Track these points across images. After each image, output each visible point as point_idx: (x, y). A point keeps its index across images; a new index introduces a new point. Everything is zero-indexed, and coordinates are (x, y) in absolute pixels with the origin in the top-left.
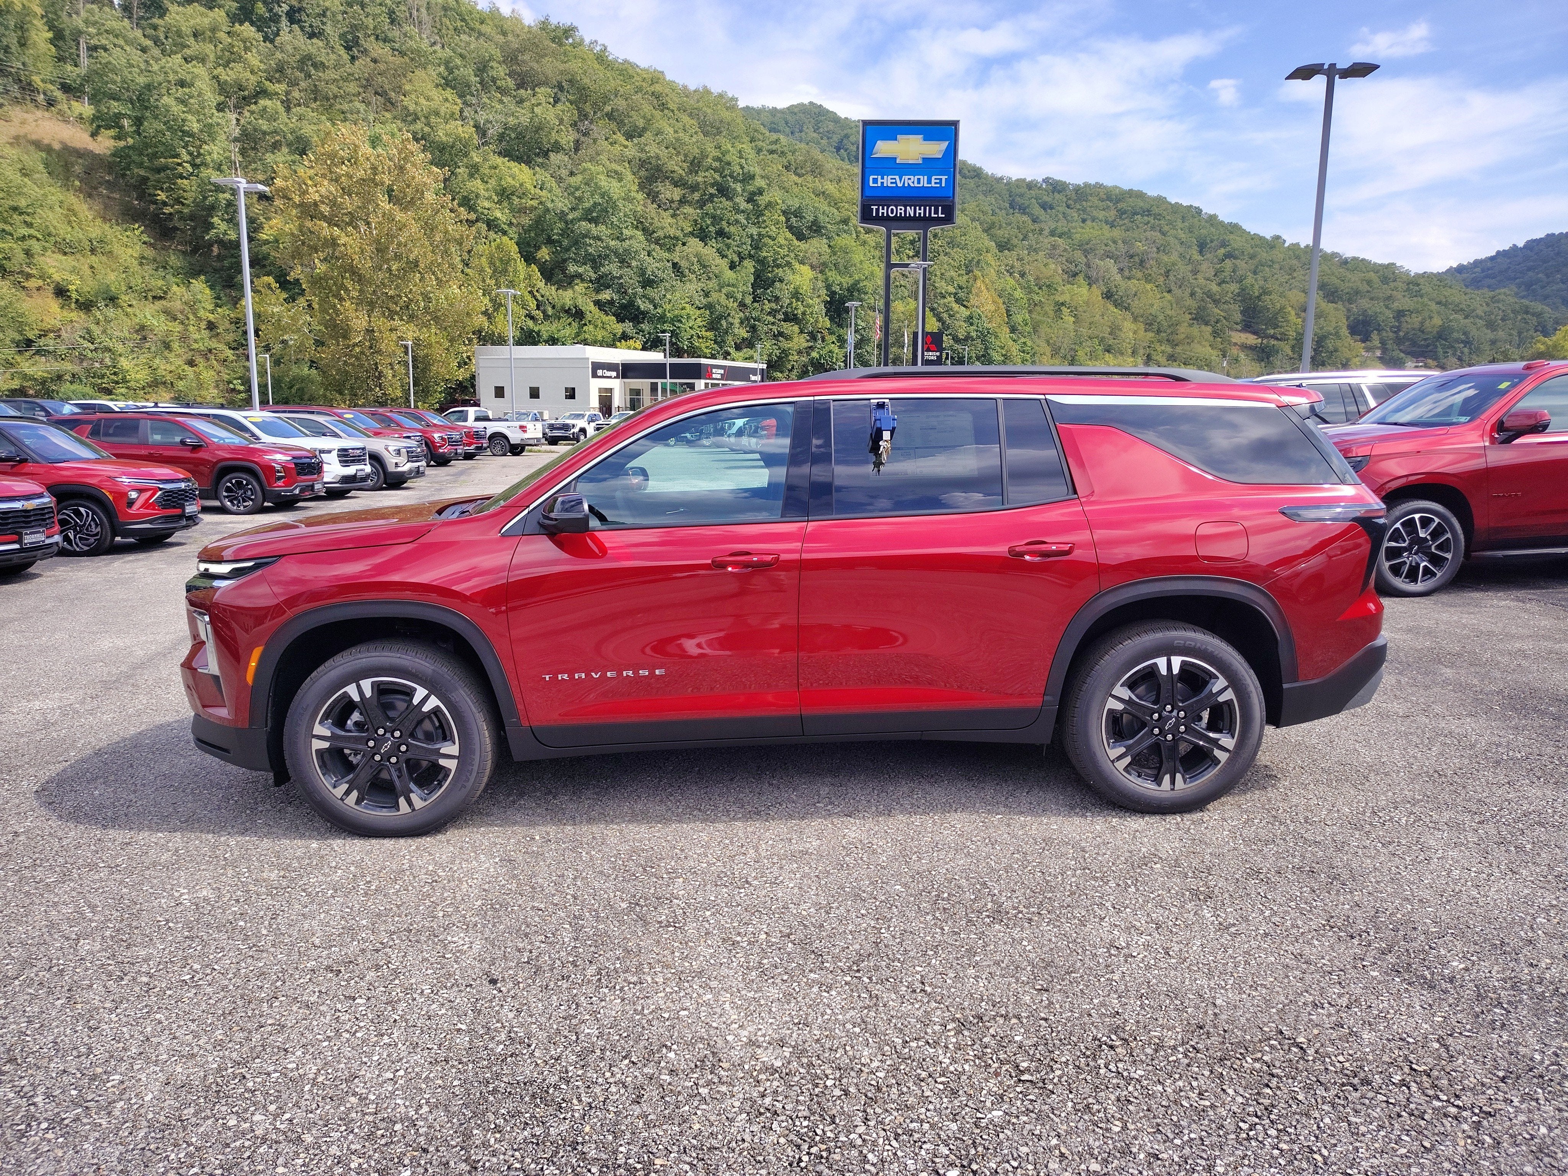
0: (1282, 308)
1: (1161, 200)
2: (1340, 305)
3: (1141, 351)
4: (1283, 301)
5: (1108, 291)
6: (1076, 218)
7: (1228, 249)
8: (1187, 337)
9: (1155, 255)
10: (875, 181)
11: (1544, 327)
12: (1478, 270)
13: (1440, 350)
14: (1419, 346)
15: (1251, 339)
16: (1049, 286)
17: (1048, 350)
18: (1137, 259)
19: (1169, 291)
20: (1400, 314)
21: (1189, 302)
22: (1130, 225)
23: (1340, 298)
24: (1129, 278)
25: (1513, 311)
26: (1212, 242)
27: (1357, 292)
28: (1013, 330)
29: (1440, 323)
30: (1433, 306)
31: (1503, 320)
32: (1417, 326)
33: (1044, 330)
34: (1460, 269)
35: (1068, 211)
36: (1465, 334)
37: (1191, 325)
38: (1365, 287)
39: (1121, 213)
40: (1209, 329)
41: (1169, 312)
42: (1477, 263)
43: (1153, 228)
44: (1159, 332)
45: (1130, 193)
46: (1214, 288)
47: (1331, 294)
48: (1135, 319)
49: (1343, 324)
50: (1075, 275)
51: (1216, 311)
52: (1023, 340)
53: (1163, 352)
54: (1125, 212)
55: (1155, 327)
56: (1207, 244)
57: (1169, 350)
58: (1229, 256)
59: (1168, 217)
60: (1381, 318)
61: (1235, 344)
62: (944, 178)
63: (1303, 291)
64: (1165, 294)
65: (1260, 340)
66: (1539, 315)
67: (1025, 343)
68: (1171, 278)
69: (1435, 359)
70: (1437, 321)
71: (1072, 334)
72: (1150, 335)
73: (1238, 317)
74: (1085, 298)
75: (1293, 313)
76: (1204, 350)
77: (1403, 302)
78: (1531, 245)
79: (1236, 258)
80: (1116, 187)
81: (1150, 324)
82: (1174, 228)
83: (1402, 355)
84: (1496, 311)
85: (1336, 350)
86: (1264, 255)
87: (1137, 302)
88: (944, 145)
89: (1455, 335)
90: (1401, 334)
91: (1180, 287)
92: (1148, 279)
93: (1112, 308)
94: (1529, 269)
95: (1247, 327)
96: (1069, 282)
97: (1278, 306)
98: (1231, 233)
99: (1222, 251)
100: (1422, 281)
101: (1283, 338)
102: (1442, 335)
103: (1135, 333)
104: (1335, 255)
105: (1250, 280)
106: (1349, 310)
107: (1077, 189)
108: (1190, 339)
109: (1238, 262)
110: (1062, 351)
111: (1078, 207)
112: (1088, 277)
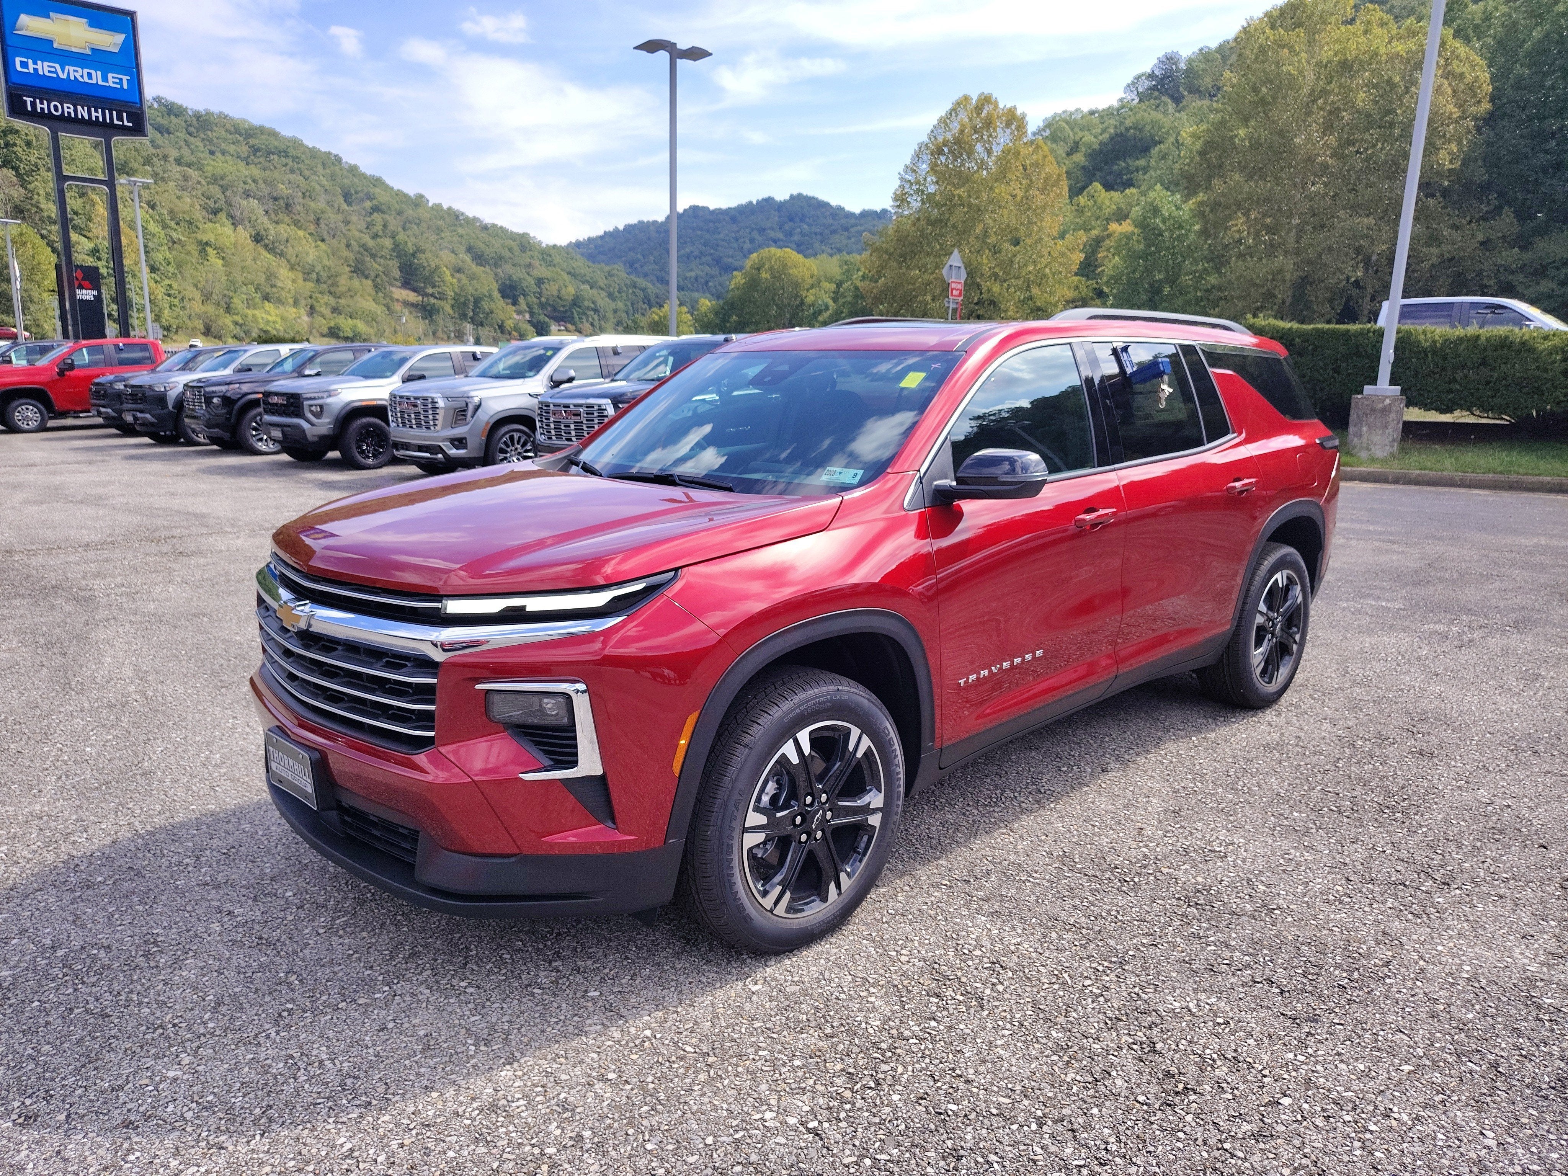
0: (437, 267)
1: (296, 143)
2: (488, 268)
3: (303, 302)
4: (437, 261)
5: (258, 234)
6: (201, 148)
7: (375, 202)
8: (350, 290)
9: (301, 200)
10: (24, 65)
11: (649, 300)
12: (592, 246)
13: (576, 315)
14: (559, 312)
15: (412, 297)
16: (190, 223)
17: (197, 295)
18: (281, 202)
19: (323, 240)
20: (540, 281)
21: (346, 253)
22: (267, 164)
23: (487, 262)
24: (277, 223)
25: (626, 285)
26: (356, 193)
27: (501, 258)
28: (153, 269)
29: (573, 292)
30: (566, 276)
31: (619, 292)
32: (555, 293)
33: (188, 271)
34: (578, 245)
35: (191, 139)
36: (593, 302)
37: (351, 278)
38: (507, 254)
39: (255, 150)
40: (369, 282)
41: (327, 263)
42: (590, 240)
43: (292, 171)
44: (318, 281)
45: (262, 130)
46: (371, 243)
47: (479, 259)
48: (292, 268)
49: (495, 286)
50: (215, 212)
51: (375, 265)
52: (167, 282)
53: (326, 304)
54: (259, 150)
55: (314, 276)
56: (351, 195)
57: (332, 301)
58: (376, 209)
59: (307, 162)
60: (524, 284)
61: (398, 300)
62: (125, 78)
63: (453, 252)
64: (319, 243)
65: (420, 298)
66: (644, 290)
67: (170, 286)
68: (322, 226)
69: (574, 324)
70: (571, 290)
71: (224, 278)
72: (310, 285)
73: (397, 273)
74: (233, 240)
75: (448, 273)
76: (367, 304)
77: (541, 271)
78: (629, 228)
79: (384, 212)
80: (245, 121)
81: (307, 273)
82: (315, 173)
83: (547, 319)
84: (613, 284)
85: (492, 312)
86: (410, 212)
87: (291, 249)
88: (120, 38)
89: (586, 303)
90: (543, 300)
91: (334, 237)
92: (297, 223)
93: (265, 253)
94: (630, 249)
95: (406, 284)
96: (210, 221)
97: (433, 265)
98: (375, 186)
99: (368, 204)
100: (552, 252)
101: (442, 297)
102: (576, 302)
103: (294, 281)
104: (476, 219)
105: (401, 237)
106: (496, 275)
107: (198, 116)
108: (351, 293)
109: (387, 217)
110: (214, 296)
111: (202, 136)
112: (231, 217)
